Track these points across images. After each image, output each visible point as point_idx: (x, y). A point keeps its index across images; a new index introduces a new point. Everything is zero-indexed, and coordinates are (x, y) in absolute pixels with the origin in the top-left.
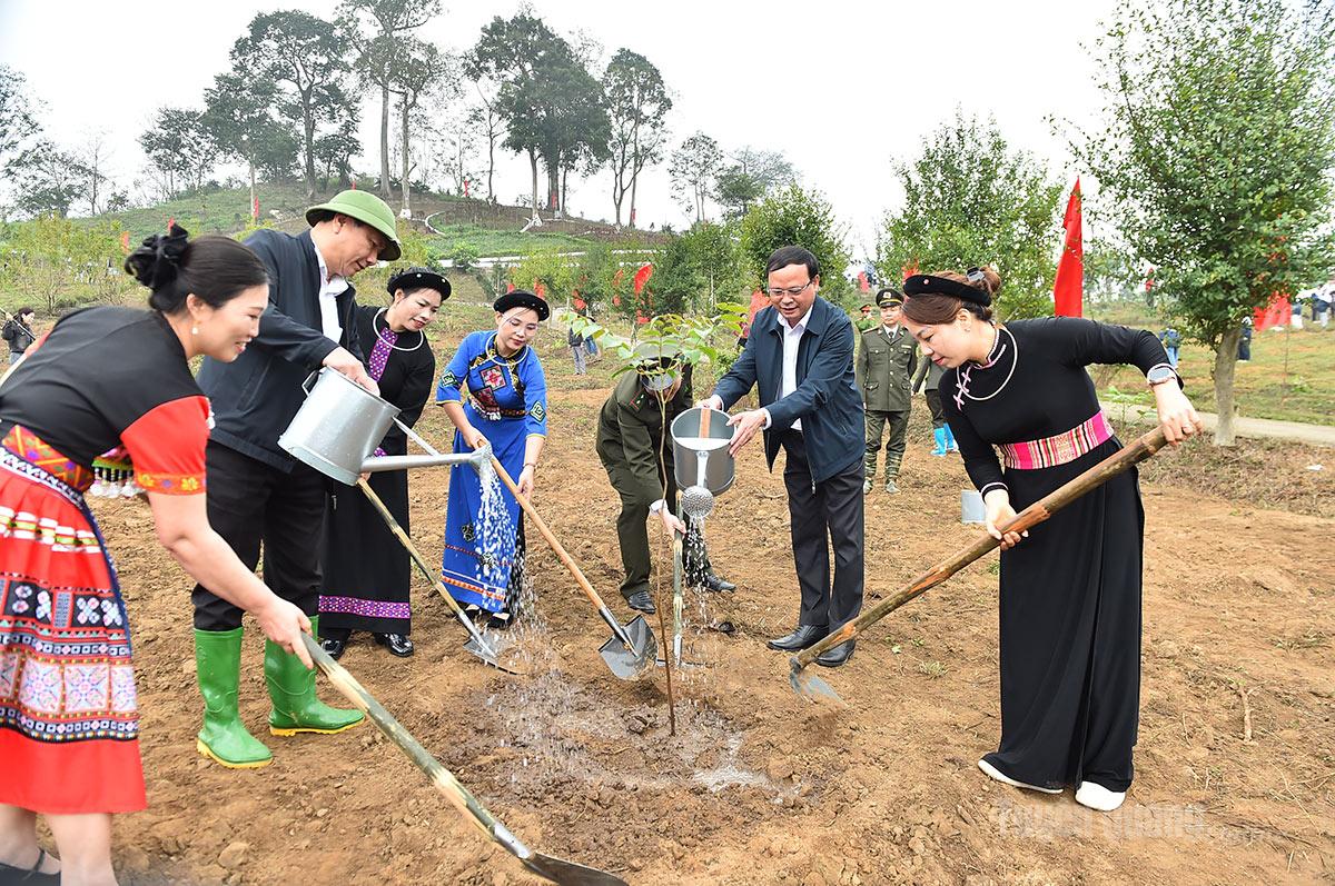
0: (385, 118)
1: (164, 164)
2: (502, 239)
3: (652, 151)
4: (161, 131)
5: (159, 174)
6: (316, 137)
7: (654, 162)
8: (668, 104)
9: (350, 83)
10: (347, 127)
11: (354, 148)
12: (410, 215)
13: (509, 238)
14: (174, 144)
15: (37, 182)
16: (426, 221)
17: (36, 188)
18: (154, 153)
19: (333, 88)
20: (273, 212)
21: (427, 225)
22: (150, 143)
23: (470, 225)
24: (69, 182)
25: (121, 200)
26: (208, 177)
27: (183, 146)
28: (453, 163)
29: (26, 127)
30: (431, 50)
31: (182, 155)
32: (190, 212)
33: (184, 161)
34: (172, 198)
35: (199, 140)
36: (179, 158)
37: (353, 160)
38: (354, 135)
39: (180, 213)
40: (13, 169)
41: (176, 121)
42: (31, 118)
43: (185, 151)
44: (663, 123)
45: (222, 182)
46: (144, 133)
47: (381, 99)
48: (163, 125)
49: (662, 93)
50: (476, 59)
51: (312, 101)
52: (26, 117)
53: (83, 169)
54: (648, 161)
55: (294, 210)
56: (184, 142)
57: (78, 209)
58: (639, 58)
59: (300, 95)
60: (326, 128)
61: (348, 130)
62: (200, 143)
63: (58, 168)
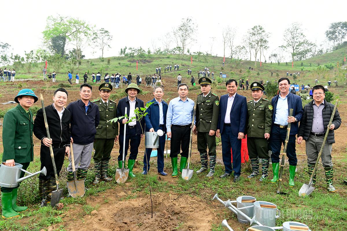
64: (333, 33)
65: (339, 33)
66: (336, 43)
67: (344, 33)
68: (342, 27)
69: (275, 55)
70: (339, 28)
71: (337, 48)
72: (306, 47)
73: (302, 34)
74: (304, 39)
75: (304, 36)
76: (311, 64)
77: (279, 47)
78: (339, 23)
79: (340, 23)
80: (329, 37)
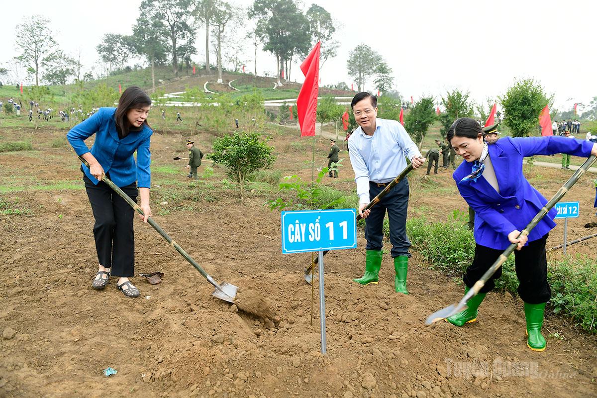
0: (207, 37)
1: (106, 59)
2: (267, 92)
3: (332, 51)
4: (105, 44)
5: (103, 64)
6: (177, 46)
7: (333, 57)
8: (333, 30)
9: (190, 21)
10: (191, 41)
11: (193, 51)
12: (222, 81)
13: (269, 92)
14: (110, 50)
15: (52, 68)
16: (229, 84)
17: (52, 70)
18: (102, 54)
19: (184, 24)
20: (160, 80)
21: (231, 86)
22: (100, 49)
23: (250, 86)
24: (66, 67)
25: (89, 76)
26: (125, 65)
27: (114, 51)
28: (233, 57)
29: (51, 43)
30: (227, 6)
31: (113, 55)
32: (123, 81)
33: (115, 57)
34: (111, 74)
35: (121, 48)
36: (112, 56)
37: (192, 57)
38: (193, 45)
39: (119, 81)
40: (45, 62)
41: (112, 39)
42: (54, 39)
43: (115, 53)
44: (331, 38)
45: (132, 67)
46: (98, 45)
47: (206, 28)
48: (106, 41)
49: (331, 25)
50: (253, 10)
51: (175, 29)
52: (51, 38)
53: (74, 62)
54: (329, 56)
55: (169, 80)
56: (115, 49)
57: (70, 80)
58: (321, 8)
59: (170, 27)
60: (181, 42)
61: (191, 43)
62: (121, 49)
63: (62, 61)
65: (118, 51)
66: (114, 68)
67: (125, 53)
68: (123, 44)
69: (3, 71)
70: (119, 44)
71: (114, 74)
72: (64, 66)
74: (54, 48)
75: (54, 43)
76: (64, 92)
77: (15, 58)
78: (118, 36)
79: (120, 36)
80: (104, 57)
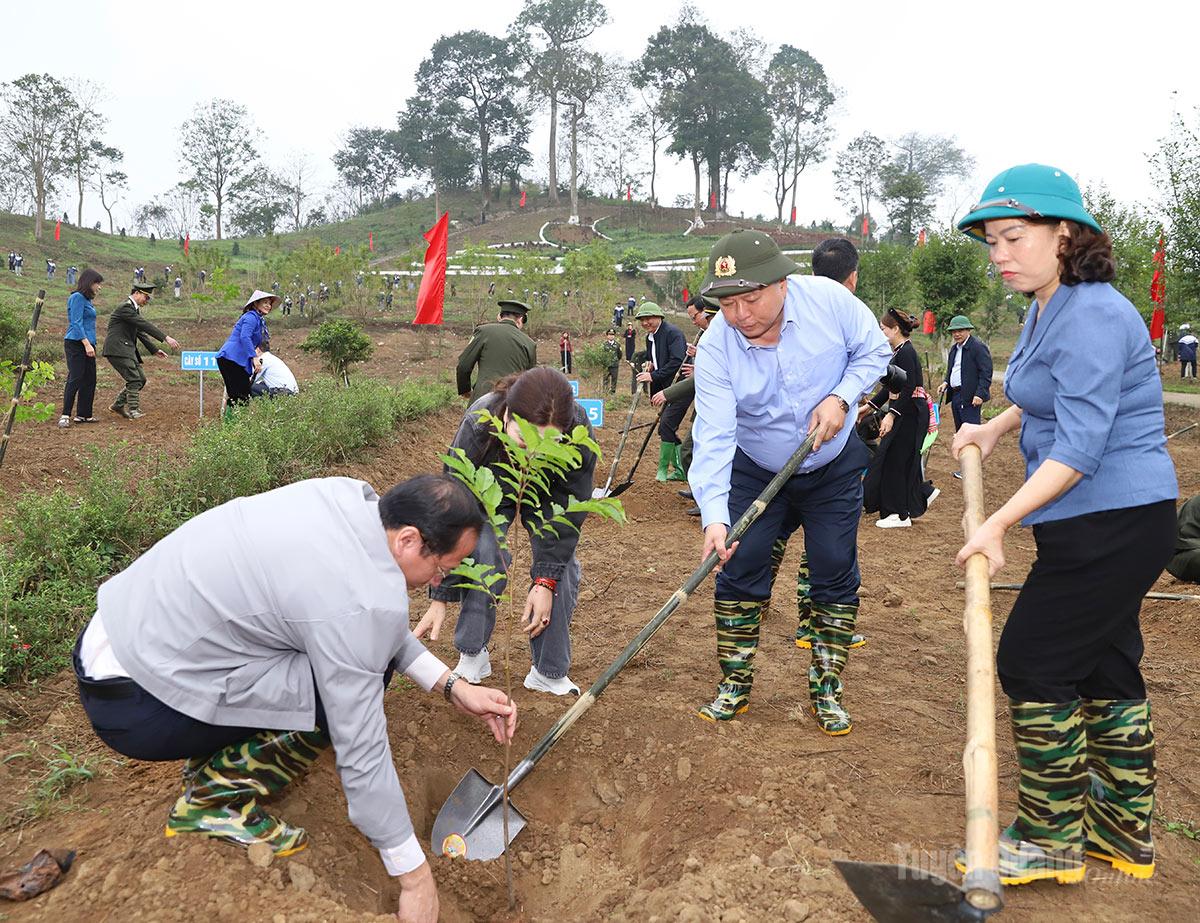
0: (553, 128)
1: (353, 180)
2: (667, 242)
3: (815, 150)
4: (351, 149)
5: (349, 190)
6: (491, 149)
7: (818, 162)
8: (830, 98)
9: (519, 96)
10: (518, 139)
11: (524, 158)
12: (577, 220)
13: (673, 242)
15: (249, 202)
16: (593, 226)
17: (248, 207)
18: (344, 170)
19: (506, 103)
20: (454, 222)
21: (595, 231)
22: (341, 161)
23: (635, 229)
24: (275, 200)
25: (319, 215)
26: (390, 191)
27: (369, 163)
28: (613, 166)
29: (246, 155)
30: (597, 60)
31: (368, 171)
32: (380, 225)
33: (370, 176)
34: (360, 212)
35: (383, 156)
36: (365, 174)
37: (523, 170)
38: (525, 146)
39: (373, 226)
40: (235, 192)
41: (364, 140)
42: (252, 147)
43: (371, 167)
44: (825, 119)
45: (404, 195)
46: (337, 152)
47: (550, 109)
48: (353, 144)
49: (824, 88)
50: (643, 68)
51: (488, 114)
53: (289, 189)
54: (810, 161)
55: (471, 220)
56: (370, 159)
57: (282, 225)
58: (802, 53)
59: (477, 111)
60: (499, 141)
61: (519, 142)
62: (383, 159)
63: (267, 188)
64: (361, 161)
65: (376, 163)
66: (367, 199)
67: (390, 167)
68: (386, 148)
69: (158, 212)
70: (378, 150)
71: (365, 210)
72: (271, 197)
73: (247, 146)
74: (253, 164)
75: (252, 155)
77: (180, 184)
78: (378, 134)
79: (380, 132)
80: (348, 176)
